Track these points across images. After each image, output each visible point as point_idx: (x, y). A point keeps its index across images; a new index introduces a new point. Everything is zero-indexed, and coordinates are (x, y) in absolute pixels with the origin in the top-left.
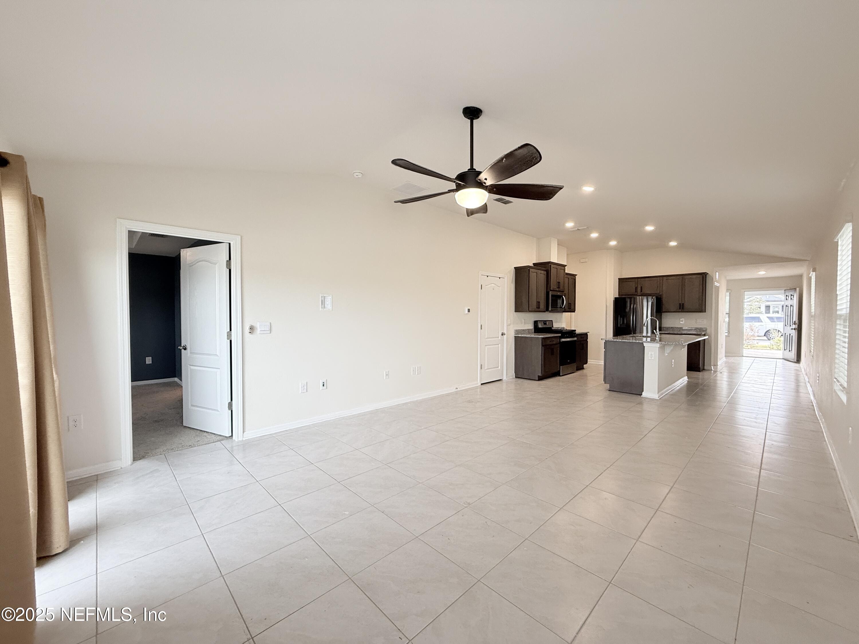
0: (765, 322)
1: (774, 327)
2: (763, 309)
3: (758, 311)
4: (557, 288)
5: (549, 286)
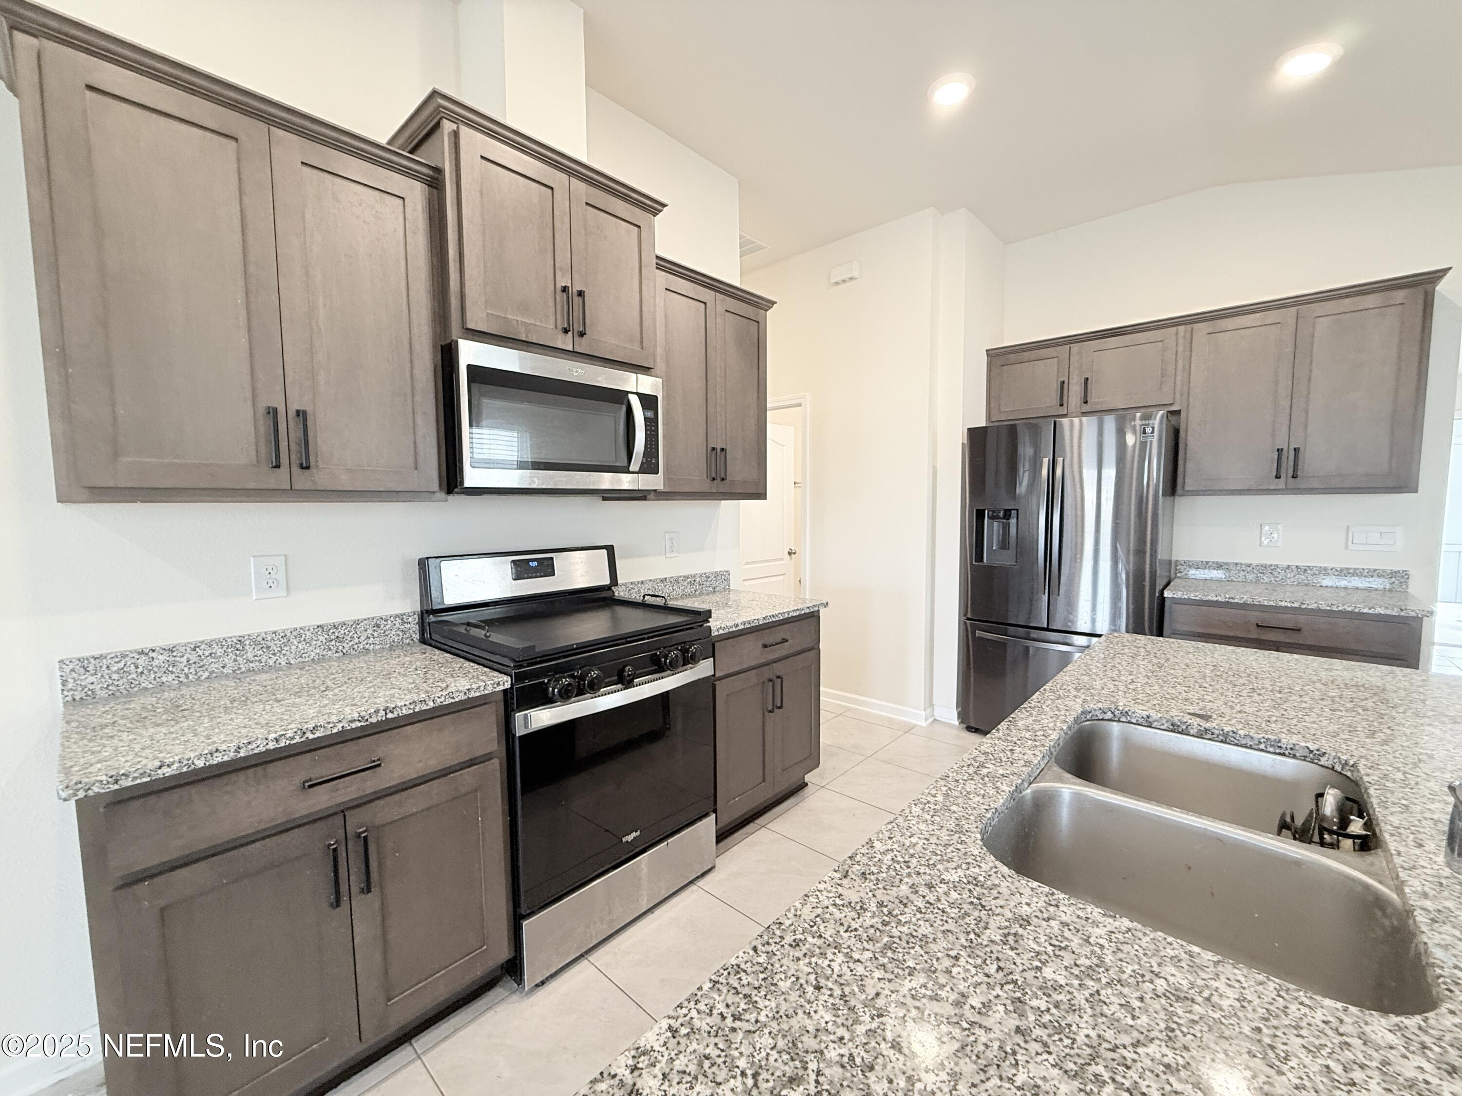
4: (561, 335)
5: (454, 302)
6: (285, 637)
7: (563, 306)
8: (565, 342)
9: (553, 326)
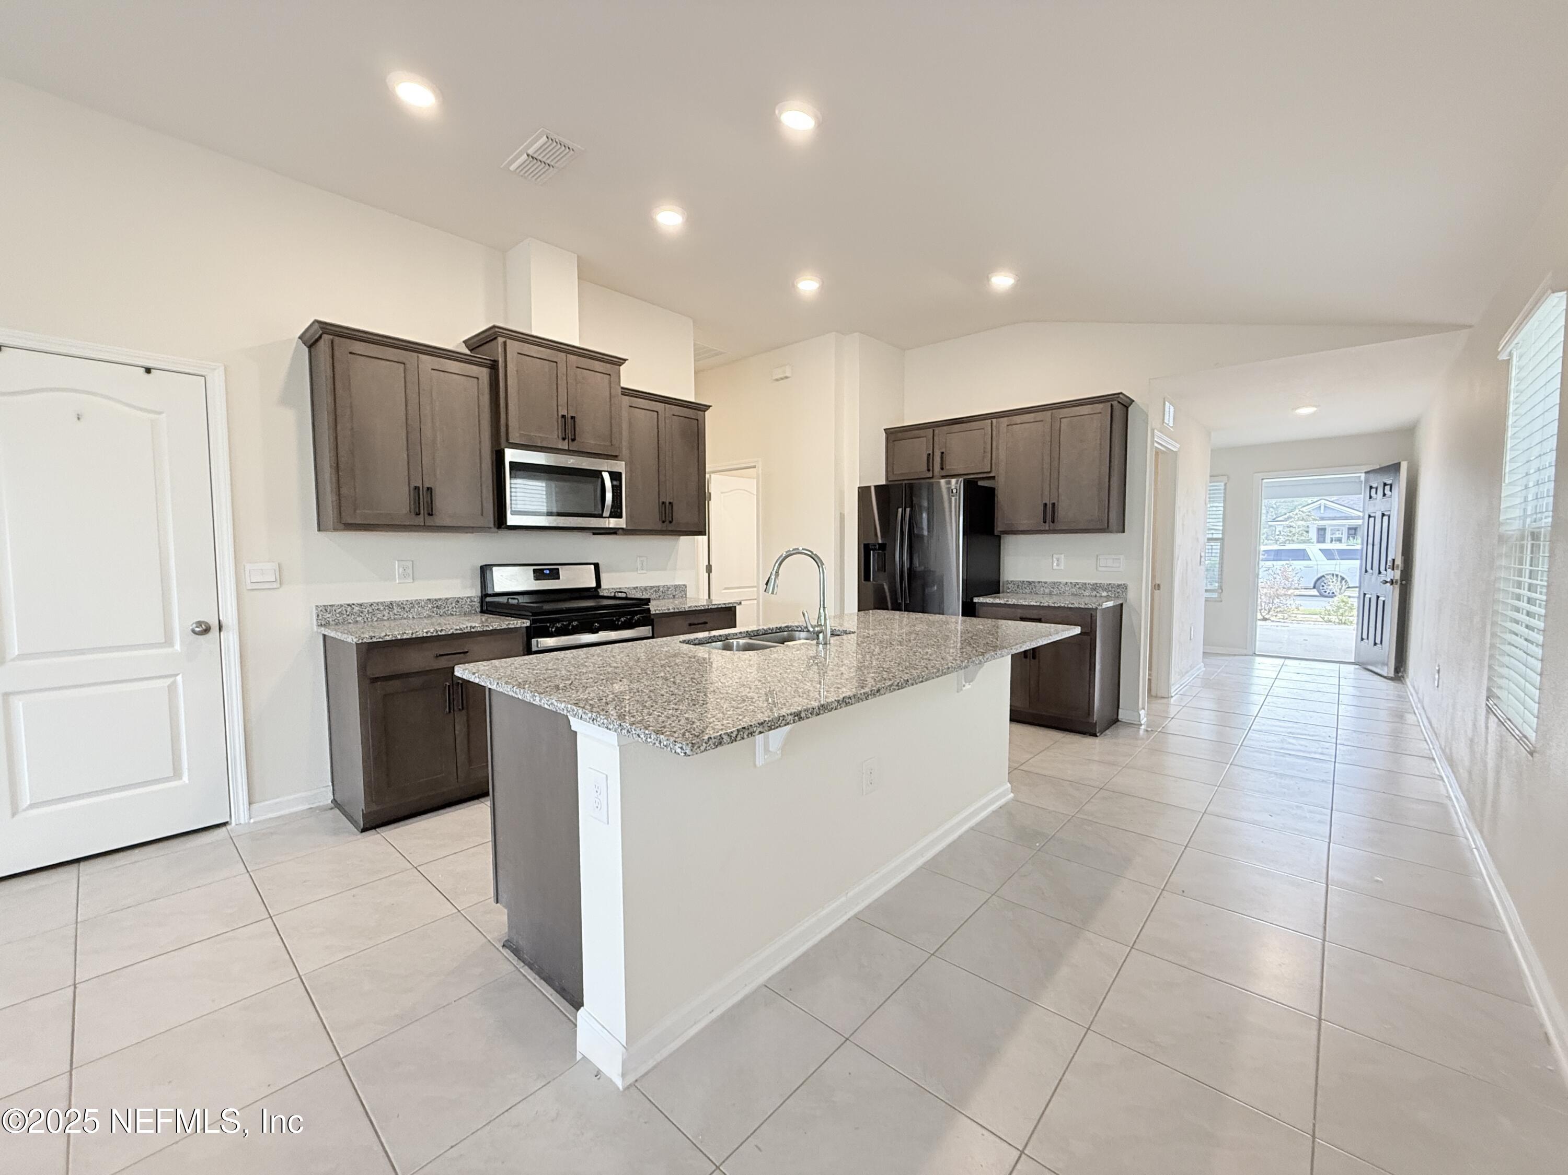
0: (1316, 561)
1: (1334, 569)
2: (1313, 535)
3: (1303, 538)
4: (561, 441)
5: (503, 429)
6: (412, 604)
7: (562, 426)
8: (564, 445)
9: (556, 437)
